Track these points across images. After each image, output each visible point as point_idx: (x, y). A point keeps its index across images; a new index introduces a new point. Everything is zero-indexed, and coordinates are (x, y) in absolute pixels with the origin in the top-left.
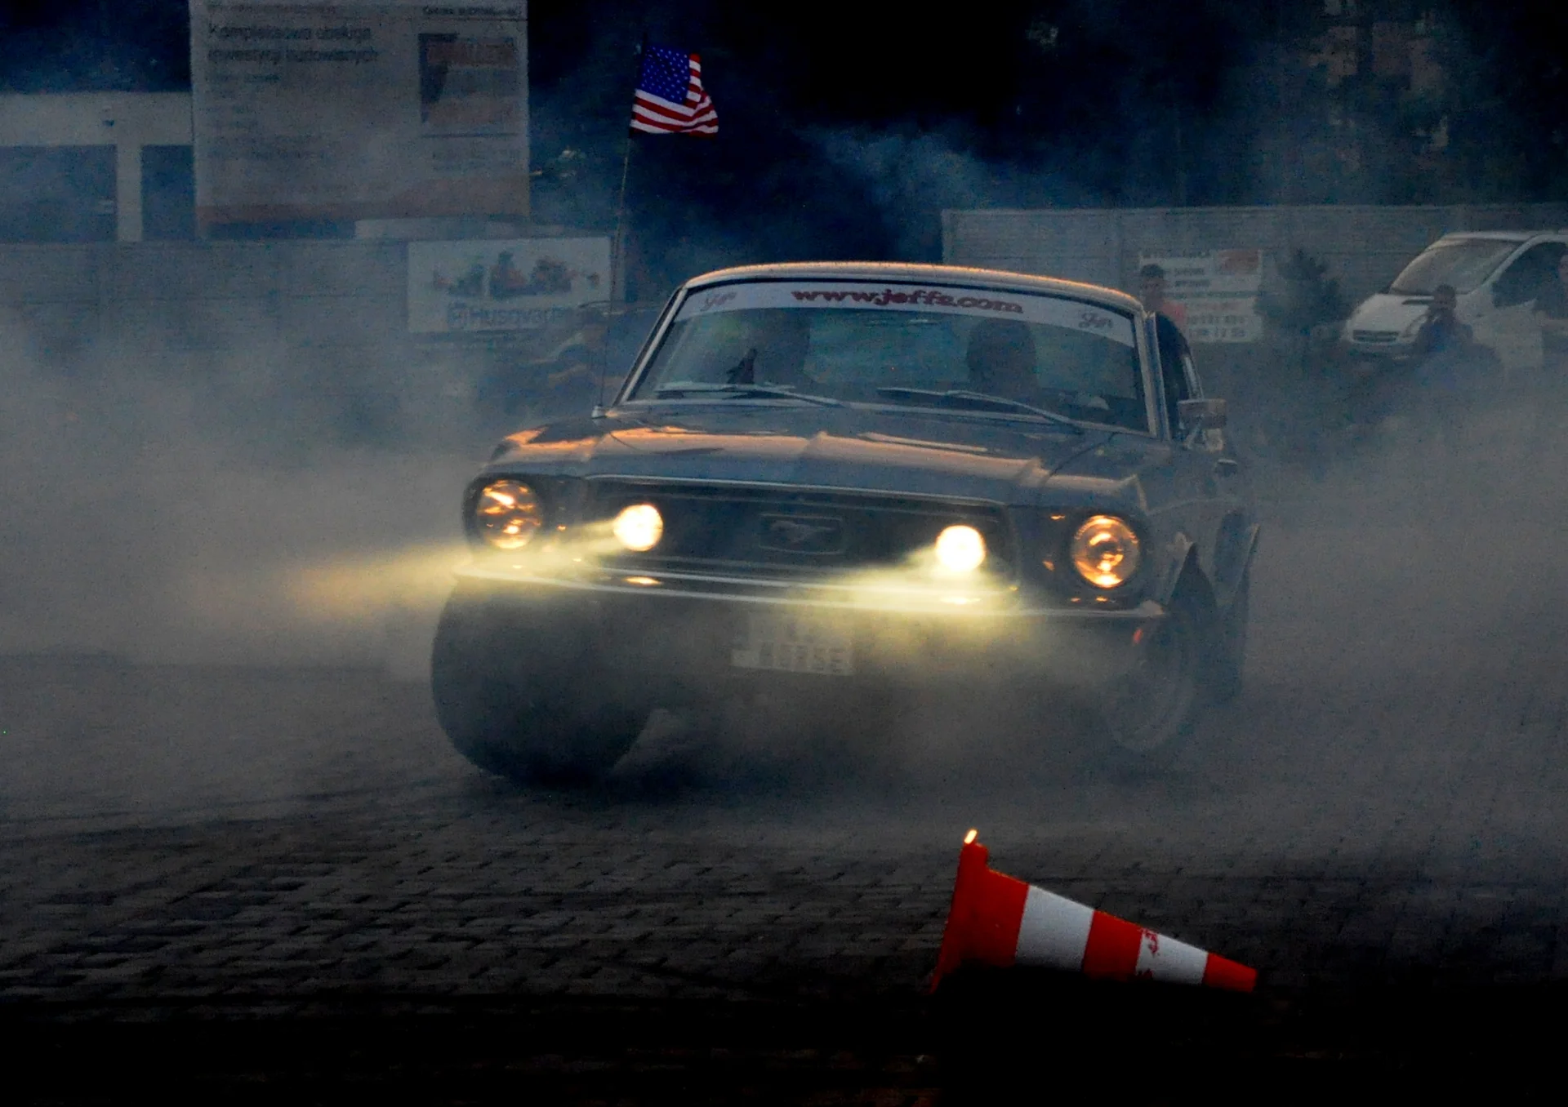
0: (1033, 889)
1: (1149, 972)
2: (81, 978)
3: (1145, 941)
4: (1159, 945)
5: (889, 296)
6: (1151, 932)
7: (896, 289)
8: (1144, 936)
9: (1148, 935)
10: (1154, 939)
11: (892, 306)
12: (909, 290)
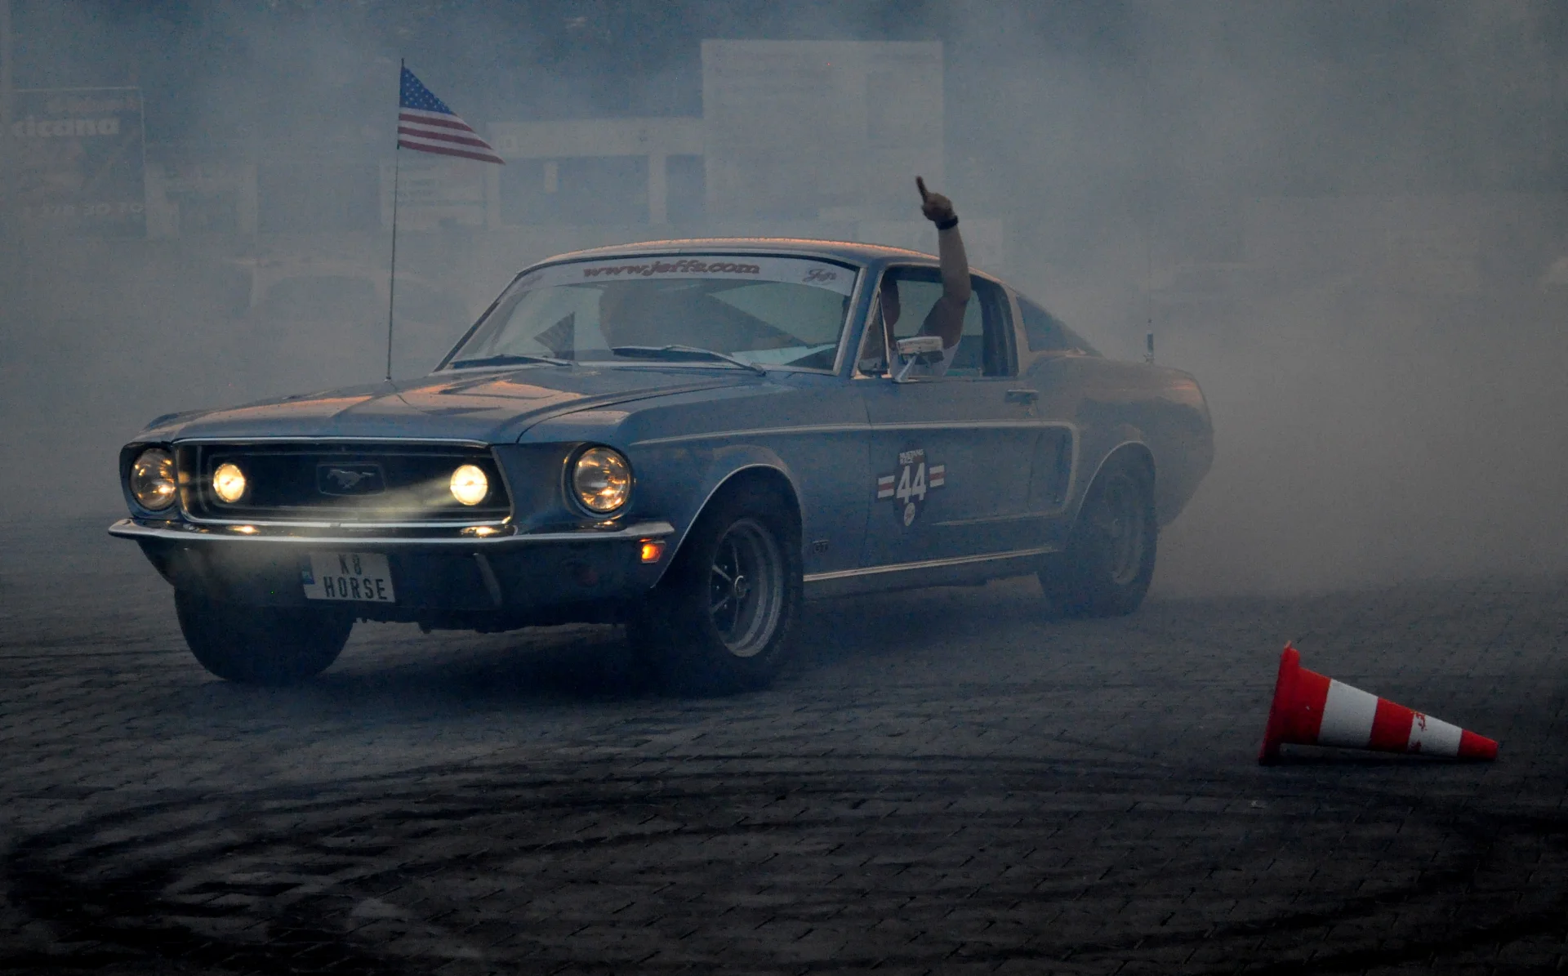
0: (1333, 682)
1: (1419, 744)
2: (647, 741)
3: (1416, 721)
4: (1426, 724)
5: (658, 268)
6: (1420, 714)
7: (663, 261)
8: (1415, 715)
9: (1418, 716)
10: (1423, 718)
11: (656, 275)
12: (674, 260)
